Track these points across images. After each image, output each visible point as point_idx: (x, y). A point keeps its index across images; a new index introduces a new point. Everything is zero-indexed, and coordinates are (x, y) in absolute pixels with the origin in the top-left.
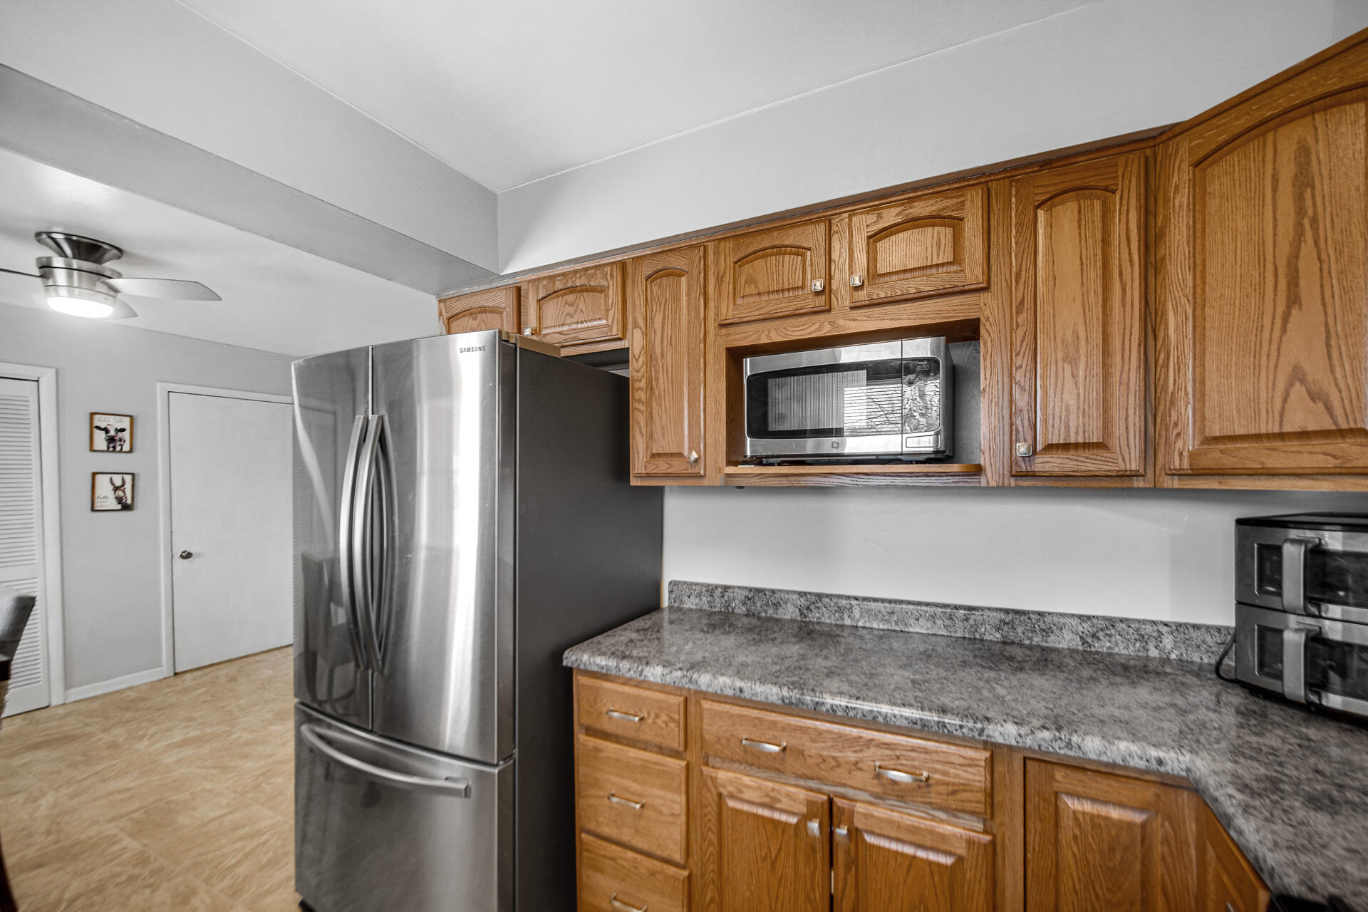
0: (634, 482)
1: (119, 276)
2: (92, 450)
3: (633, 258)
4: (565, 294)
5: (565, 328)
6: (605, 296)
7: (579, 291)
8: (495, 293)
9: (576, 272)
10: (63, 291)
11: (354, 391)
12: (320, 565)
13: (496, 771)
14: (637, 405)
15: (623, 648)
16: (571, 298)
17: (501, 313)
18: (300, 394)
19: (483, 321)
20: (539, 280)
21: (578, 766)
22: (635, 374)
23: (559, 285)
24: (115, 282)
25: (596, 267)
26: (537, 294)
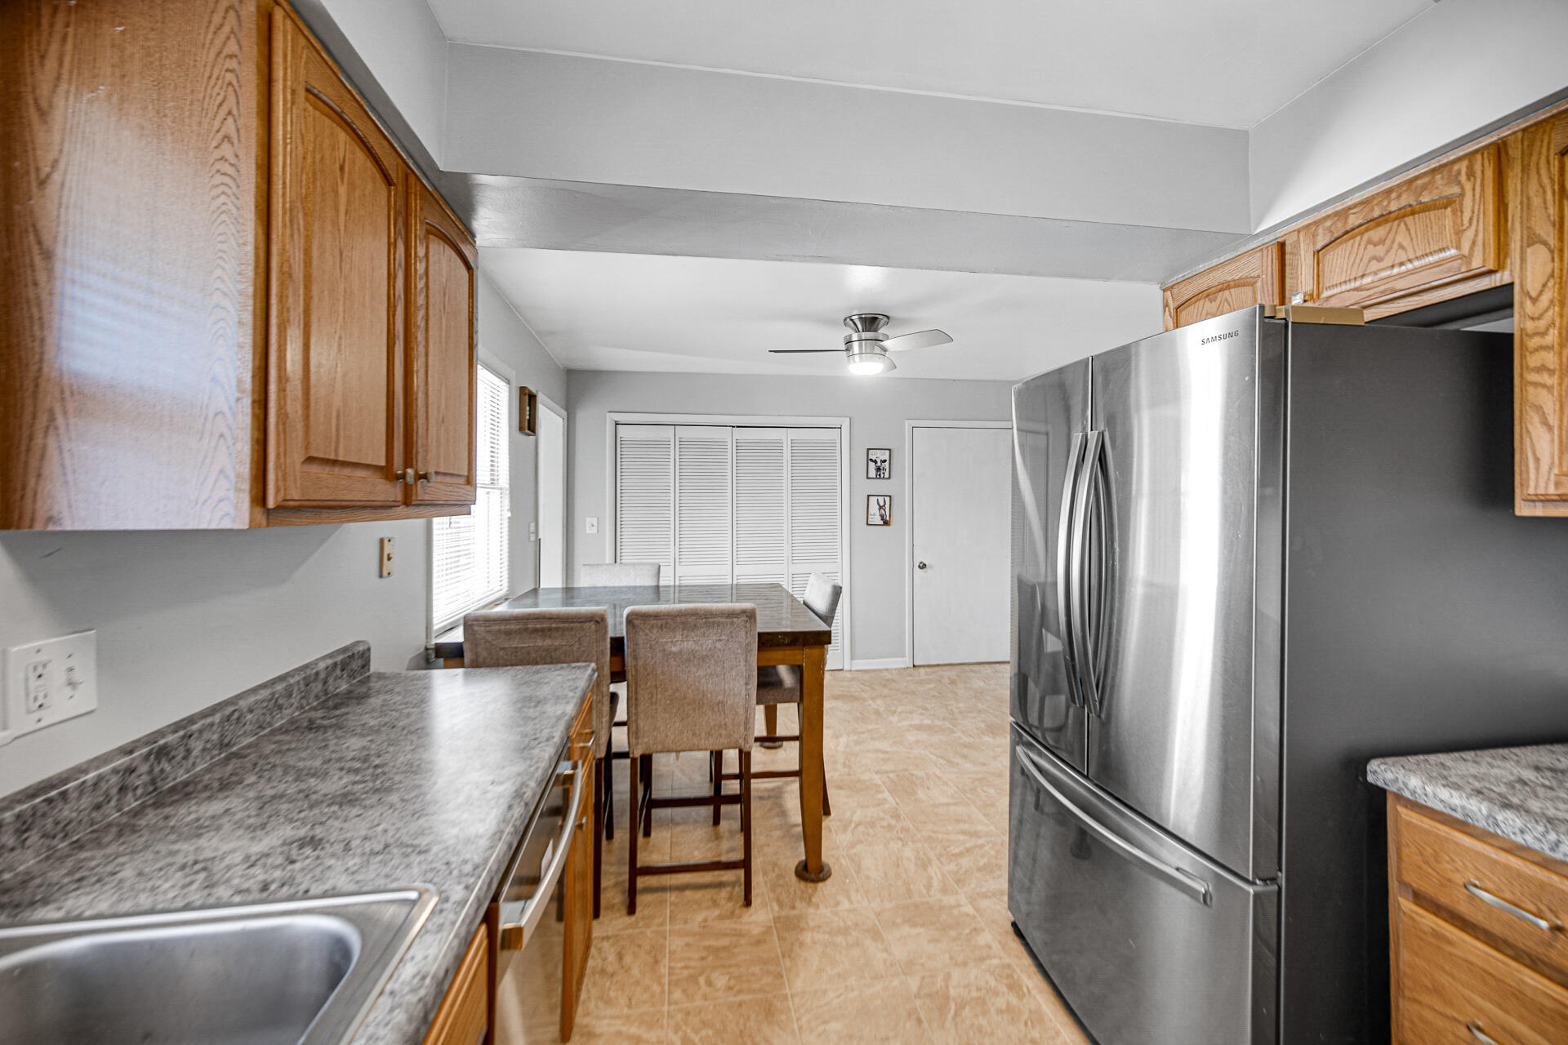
0: (1522, 509)
1: (887, 338)
2: (868, 478)
3: (1524, 130)
4: (1367, 230)
5: (1367, 280)
6: (1454, 213)
7: (1396, 219)
8: (1243, 261)
9: (1389, 191)
10: (857, 358)
11: (1067, 409)
12: (1033, 588)
13: (1251, 890)
14: (1533, 377)
15: (1503, 789)
16: (1379, 233)
17: (1253, 284)
18: (1019, 418)
19: (1226, 300)
20: (1317, 223)
21: (1397, 945)
22: (1530, 326)
23: (1353, 220)
24: (886, 343)
25: (1434, 171)
26: (1314, 243)
